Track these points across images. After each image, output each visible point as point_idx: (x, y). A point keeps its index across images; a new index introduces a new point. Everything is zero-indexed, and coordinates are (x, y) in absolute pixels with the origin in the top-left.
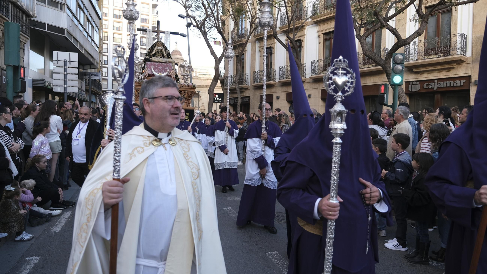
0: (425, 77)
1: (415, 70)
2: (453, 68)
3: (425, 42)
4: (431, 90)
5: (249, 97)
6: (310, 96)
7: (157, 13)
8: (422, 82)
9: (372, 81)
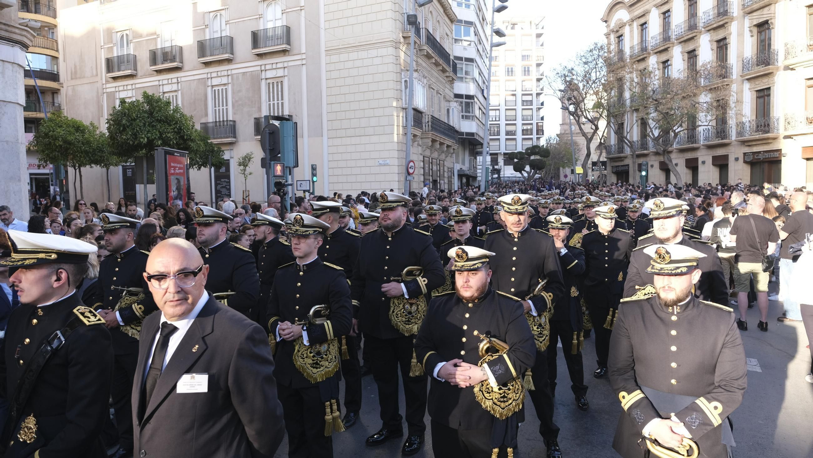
0: (755, 149)
1: (746, 144)
2: (771, 143)
3: (756, 121)
4: (759, 160)
5: (629, 165)
6: (676, 165)
7: (542, 45)
8: (754, 153)
9: (721, 152)
